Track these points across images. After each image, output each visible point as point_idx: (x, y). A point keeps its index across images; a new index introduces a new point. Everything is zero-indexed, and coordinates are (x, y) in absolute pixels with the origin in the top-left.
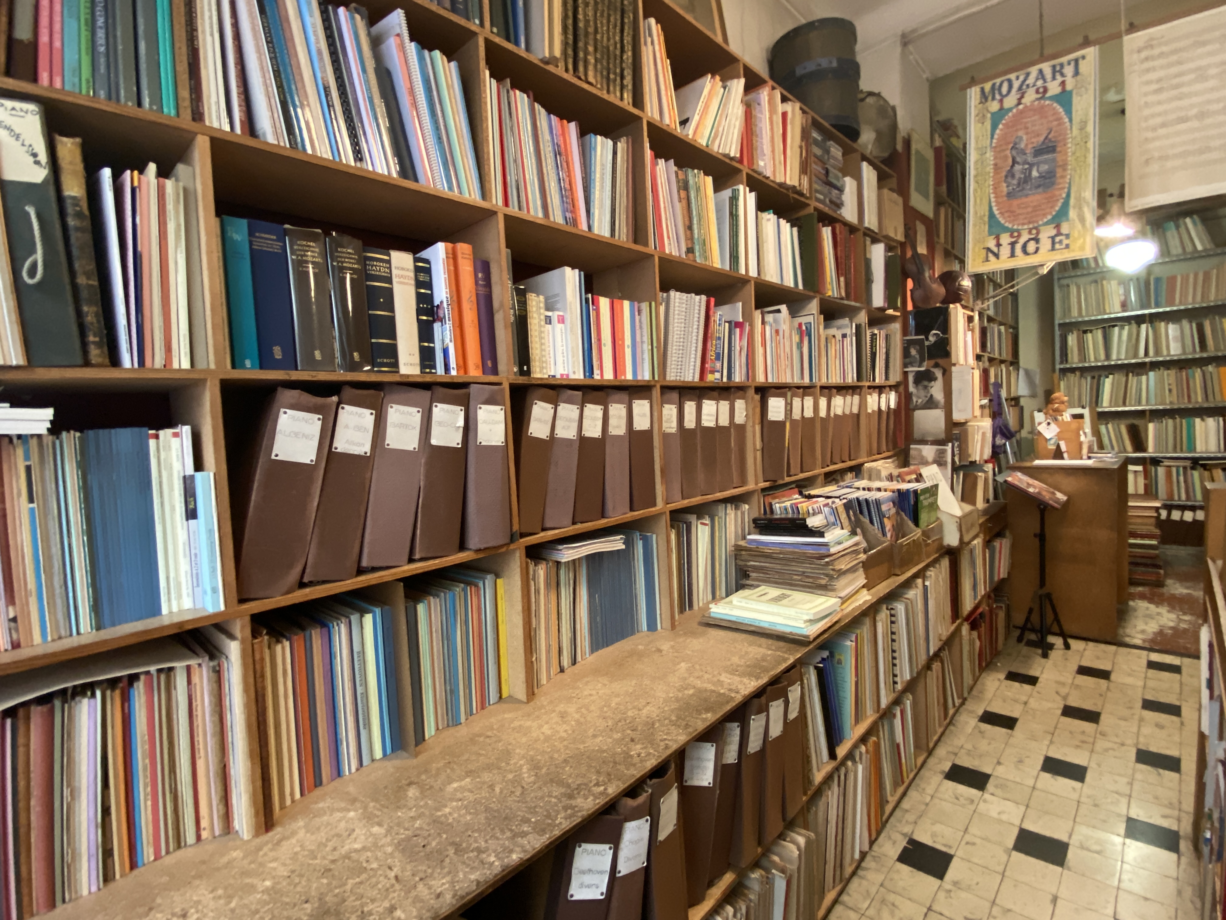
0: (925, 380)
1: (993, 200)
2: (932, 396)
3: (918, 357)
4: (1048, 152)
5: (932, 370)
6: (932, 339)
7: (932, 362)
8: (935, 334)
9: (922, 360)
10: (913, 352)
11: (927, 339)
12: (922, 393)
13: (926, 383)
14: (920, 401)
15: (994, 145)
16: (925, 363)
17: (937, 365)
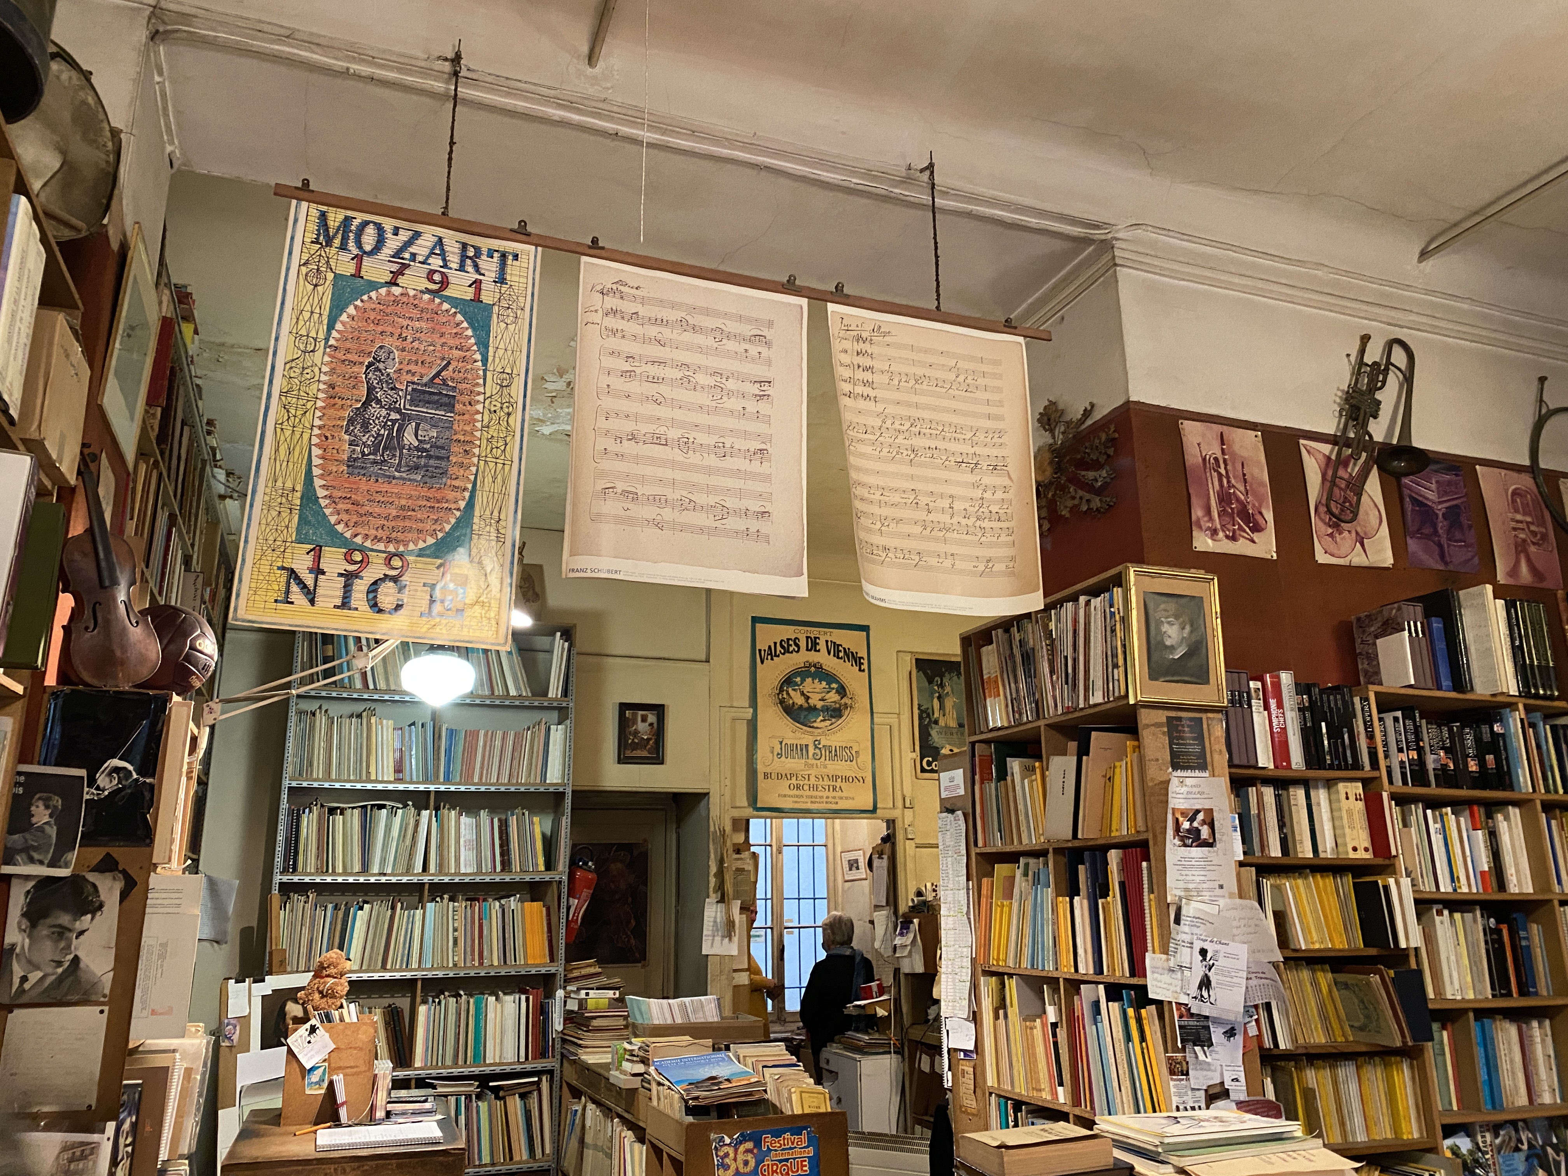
0: (65, 909)
1: (316, 461)
2: (76, 960)
3: (53, 832)
4: (439, 405)
5: (91, 877)
6: (106, 783)
7: (97, 854)
8: (117, 770)
9: (65, 844)
10: (41, 815)
11: (92, 781)
12: (47, 950)
13: (65, 919)
14: (35, 976)
15: (332, 342)
16: (73, 856)
17: (107, 866)
